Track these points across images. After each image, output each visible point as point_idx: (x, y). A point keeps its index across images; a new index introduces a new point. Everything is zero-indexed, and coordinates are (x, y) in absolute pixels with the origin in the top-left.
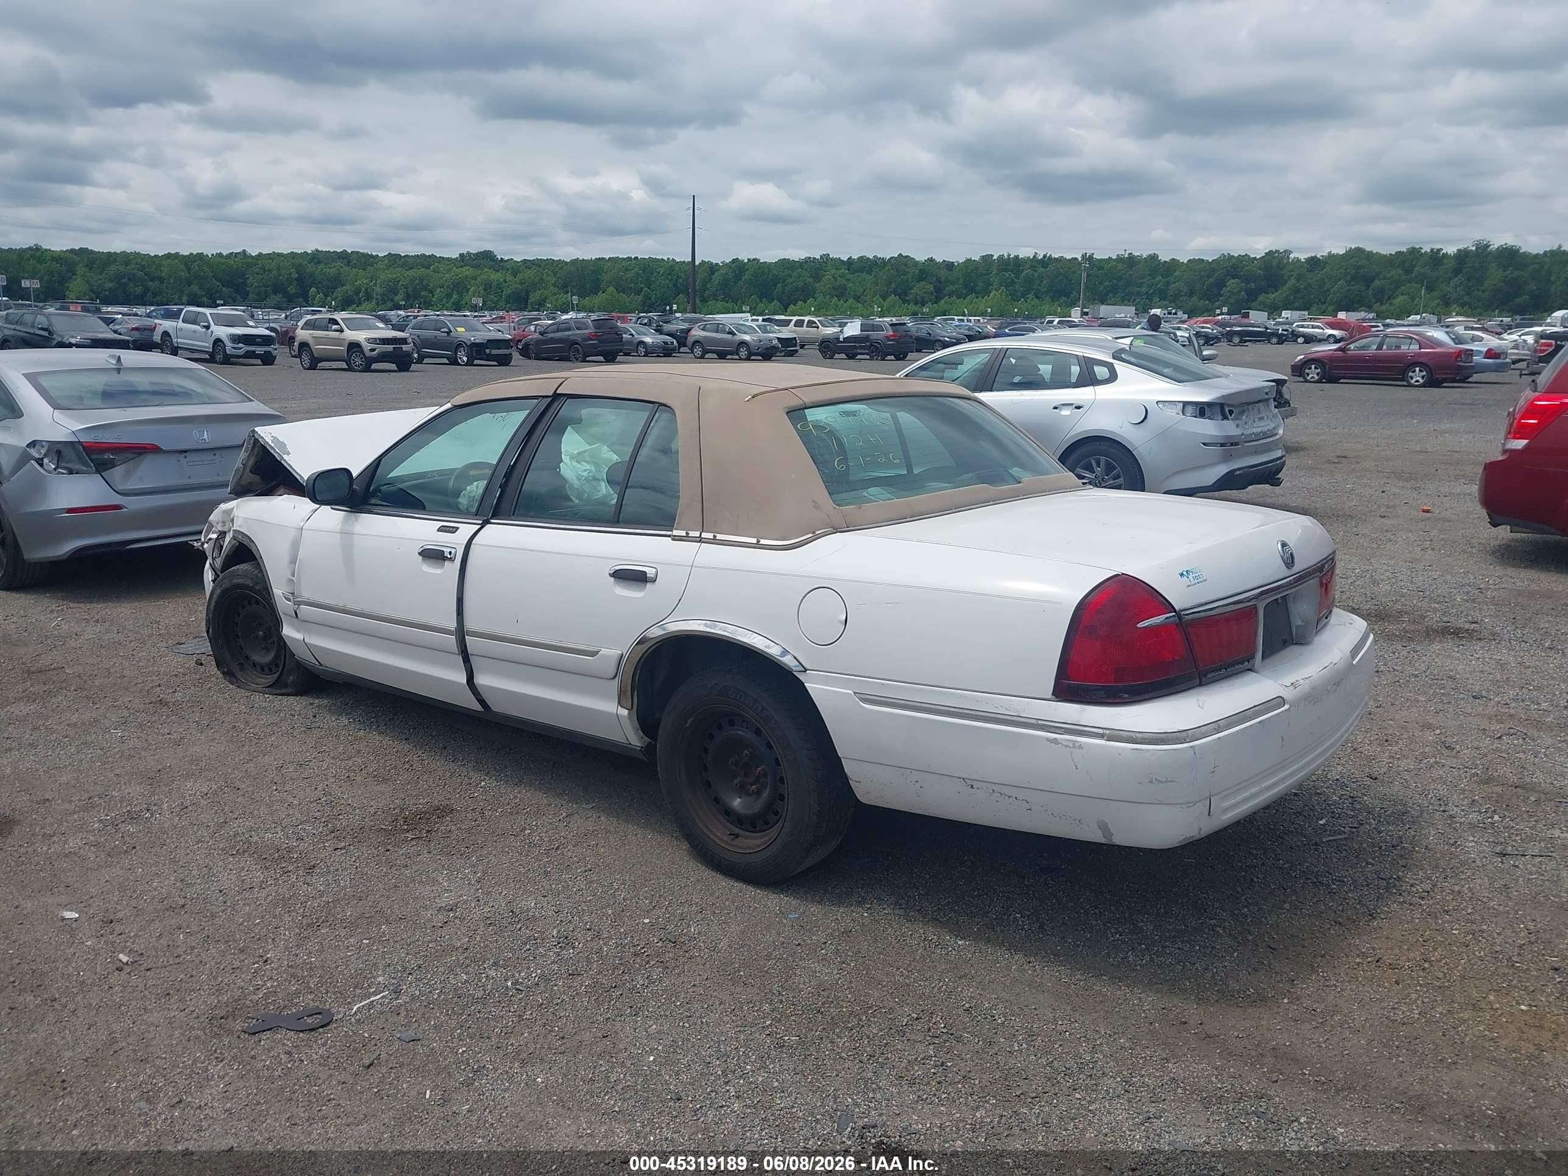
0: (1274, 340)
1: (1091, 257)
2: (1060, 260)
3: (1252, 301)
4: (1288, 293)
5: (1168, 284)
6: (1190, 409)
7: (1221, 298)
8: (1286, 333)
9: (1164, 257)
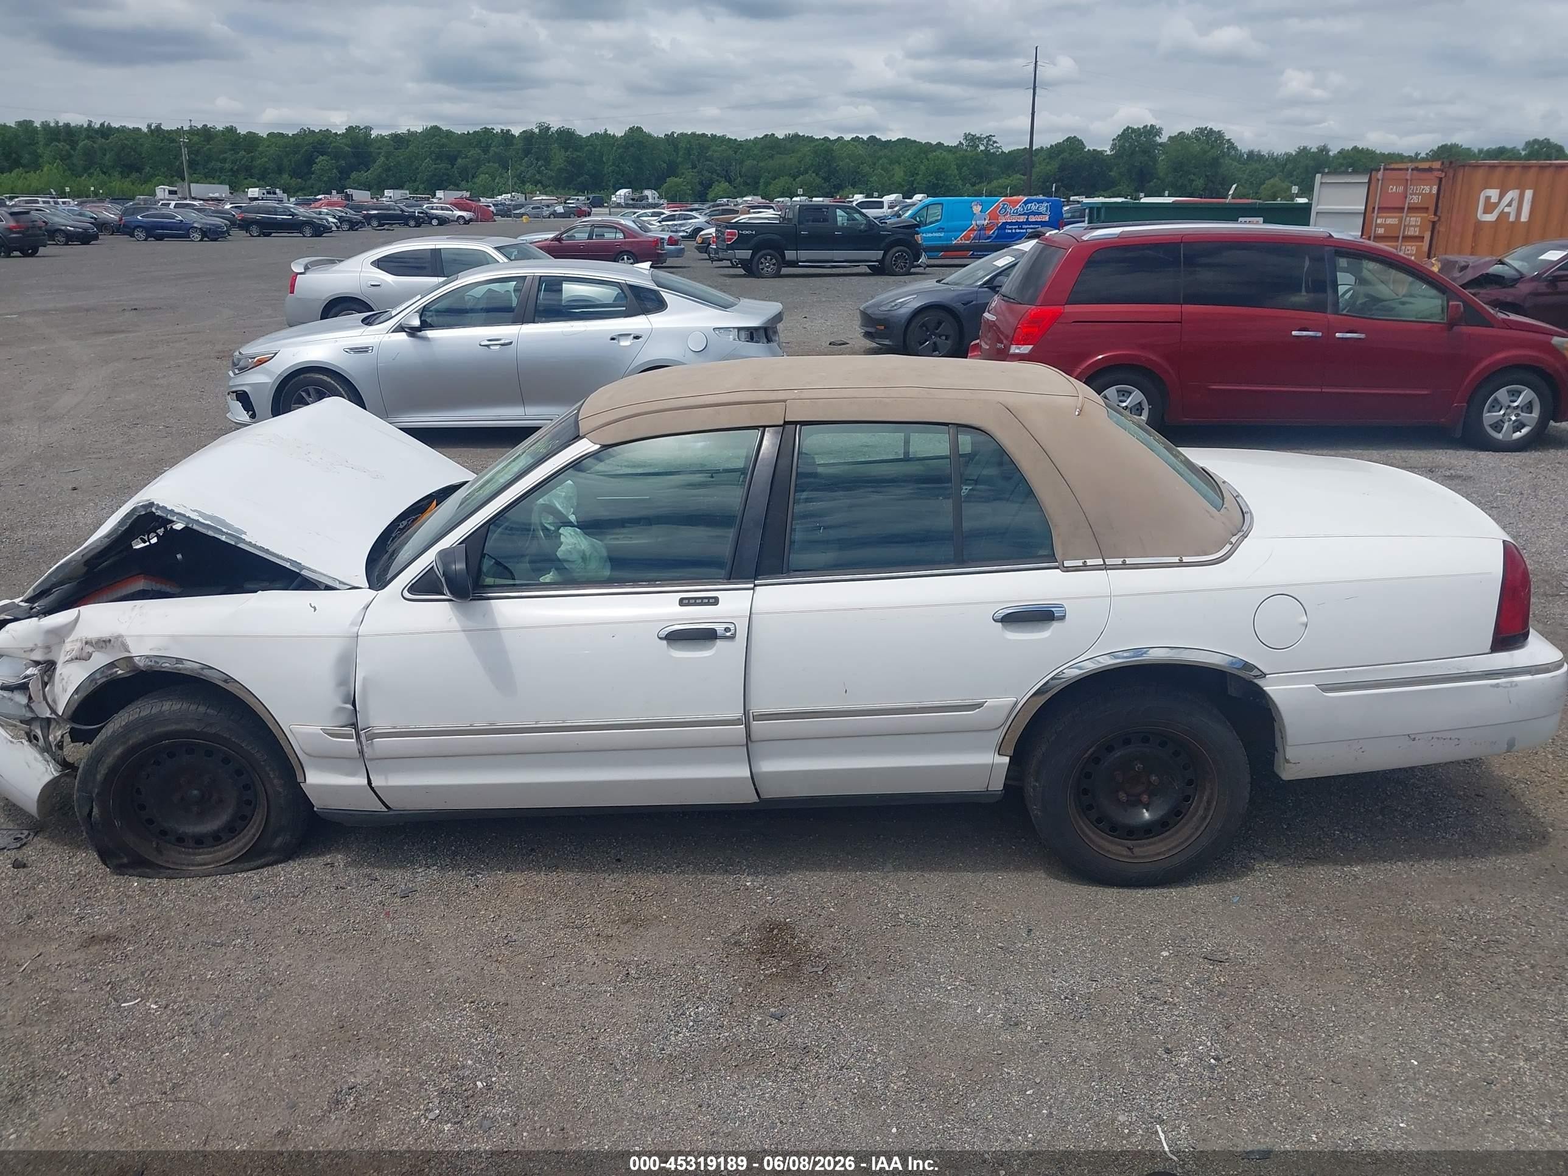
0: (412, 223)
1: (158, 127)
2: (123, 130)
3: (346, 179)
4: (379, 170)
5: (253, 159)
6: (743, 334)
7: (313, 176)
8: (422, 215)
9: (242, 131)
